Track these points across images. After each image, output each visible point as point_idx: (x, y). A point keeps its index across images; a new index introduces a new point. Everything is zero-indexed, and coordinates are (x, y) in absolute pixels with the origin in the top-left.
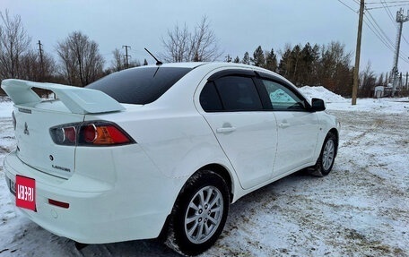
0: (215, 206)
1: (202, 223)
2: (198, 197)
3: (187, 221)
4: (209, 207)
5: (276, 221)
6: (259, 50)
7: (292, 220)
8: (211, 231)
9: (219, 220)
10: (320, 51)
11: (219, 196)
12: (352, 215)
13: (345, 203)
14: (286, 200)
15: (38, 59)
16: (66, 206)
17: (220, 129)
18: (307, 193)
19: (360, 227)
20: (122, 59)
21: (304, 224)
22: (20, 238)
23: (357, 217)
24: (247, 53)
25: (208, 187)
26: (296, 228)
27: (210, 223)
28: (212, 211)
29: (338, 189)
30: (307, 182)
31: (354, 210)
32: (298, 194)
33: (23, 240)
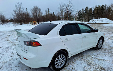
0: (63, 59)
1: (60, 63)
2: (58, 57)
3: (55, 63)
4: (62, 59)
5: (81, 63)
6: (87, 7)
7: (86, 63)
8: (62, 65)
9: (65, 62)
10: (107, 7)
11: (64, 57)
12: (103, 62)
13: (103, 58)
14: (85, 57)
15: (26, 13)
16: (27, 59)
17: (64, 40)
18: (92, 55)
19: (105, 66)
20: (47, 12)
21: (89, 64)
22: (19, 64)
23: (105, 63)
24: (83, 9)
25: (61, 55)
26: (86, 65)
27: (62, 63)
28: (62, 60)
29: (102, 54)
30: (93, 51)
31: (105, 61)
32: (89, 55)
33: (20, 64)
